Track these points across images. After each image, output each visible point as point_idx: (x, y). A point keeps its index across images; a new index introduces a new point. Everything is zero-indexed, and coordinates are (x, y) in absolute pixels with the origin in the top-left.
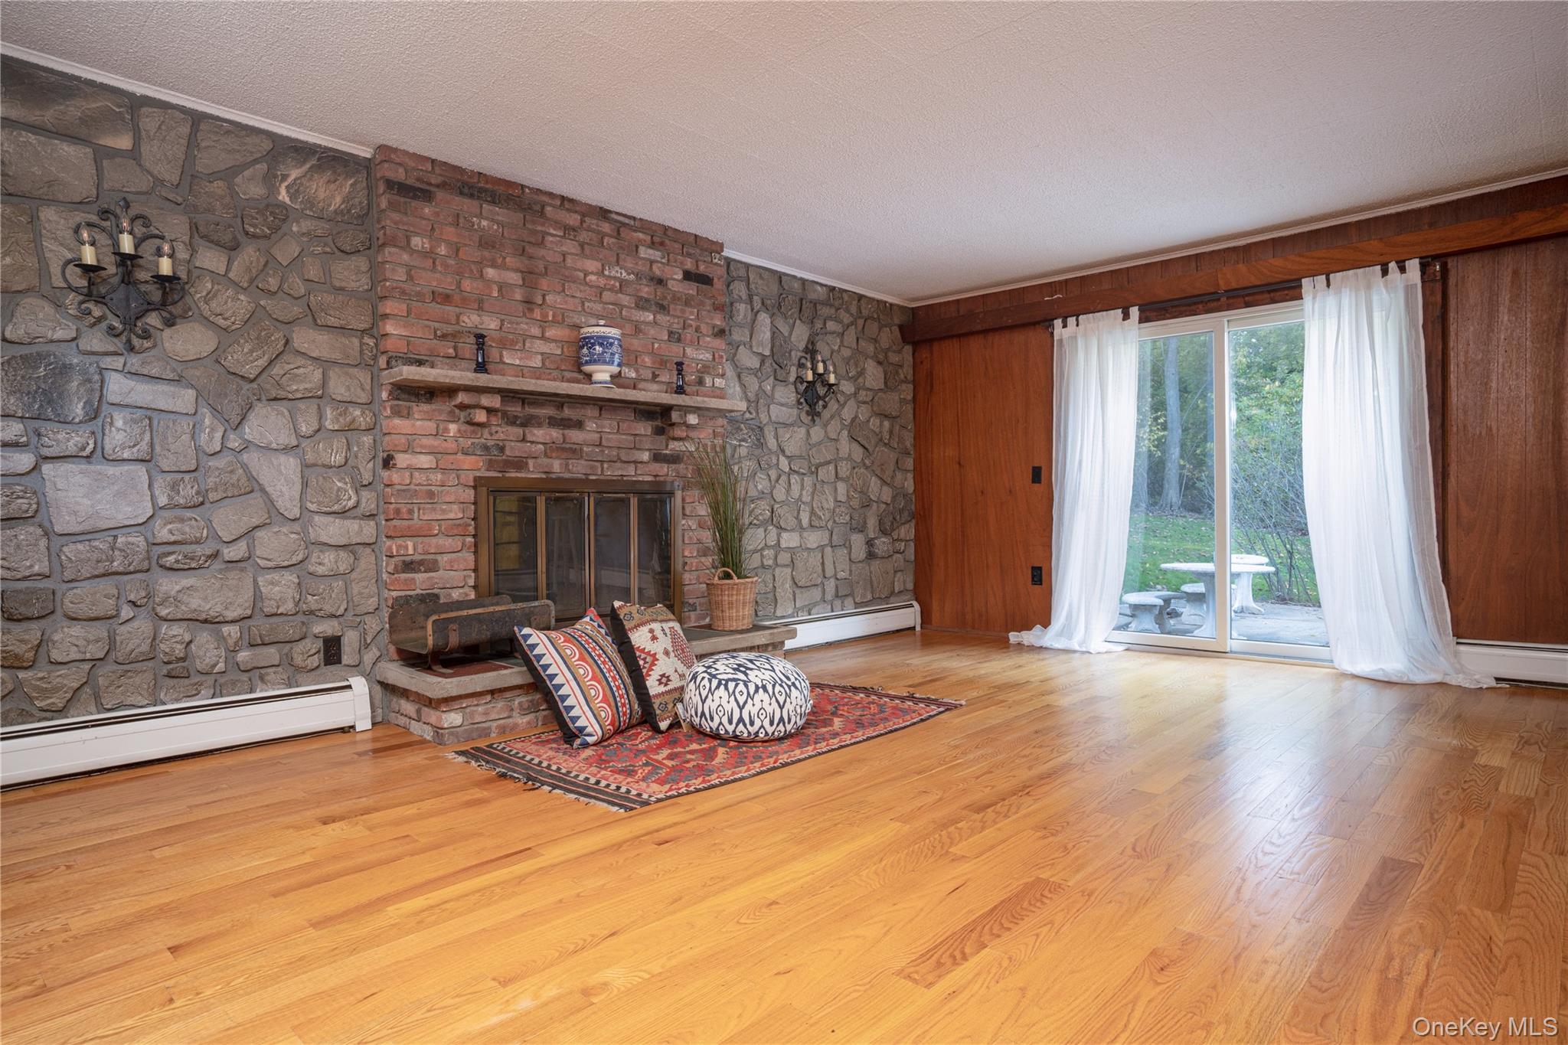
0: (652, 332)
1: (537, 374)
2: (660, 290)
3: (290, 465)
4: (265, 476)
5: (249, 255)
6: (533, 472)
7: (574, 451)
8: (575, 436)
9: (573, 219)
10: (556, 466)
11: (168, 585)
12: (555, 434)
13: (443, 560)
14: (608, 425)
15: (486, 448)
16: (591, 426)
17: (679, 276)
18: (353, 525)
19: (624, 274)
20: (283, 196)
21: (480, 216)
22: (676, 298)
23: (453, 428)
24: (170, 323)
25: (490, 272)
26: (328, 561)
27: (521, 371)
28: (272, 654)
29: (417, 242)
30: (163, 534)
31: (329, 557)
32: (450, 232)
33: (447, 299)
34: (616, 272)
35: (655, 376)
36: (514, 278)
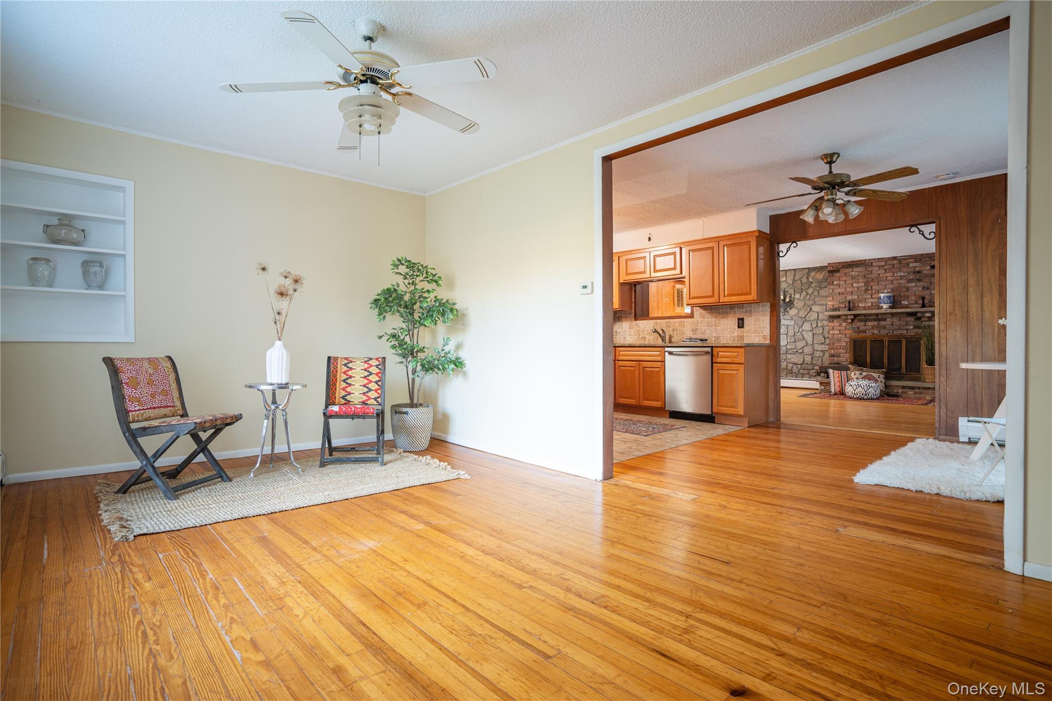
0: (915, 289)
1: (869, 308)
2: (918, 276)
3: (811, 334)
4: (806, 336)
5: (804, 293)
6: (868, 333)
7: (882, 327)
8: (883, 323)
9: (883, 263)
10: (876, 332)
11: (789, 356)
12: (876, 323)
13: (841, 355)
14: (895, 320)
15: (853, 328)
16: (888, 320)
17: (929, 268)
18: (823, 346)
19: (902, 274)
20: (811, 280)
21: (853, 271)
22: (926, 276)
23: (844, 324)
24: (791, 308)
25: (855, 285)
26: (818, 354)
27: (865, 308)
28: (806, 372)
29: (835, 283)
30: (788, 347)
31: (818, 353)
32: (844, 278)
33: (843, 293)
34: (899, 274)
35: (916, 303)
36: (863, 284)
